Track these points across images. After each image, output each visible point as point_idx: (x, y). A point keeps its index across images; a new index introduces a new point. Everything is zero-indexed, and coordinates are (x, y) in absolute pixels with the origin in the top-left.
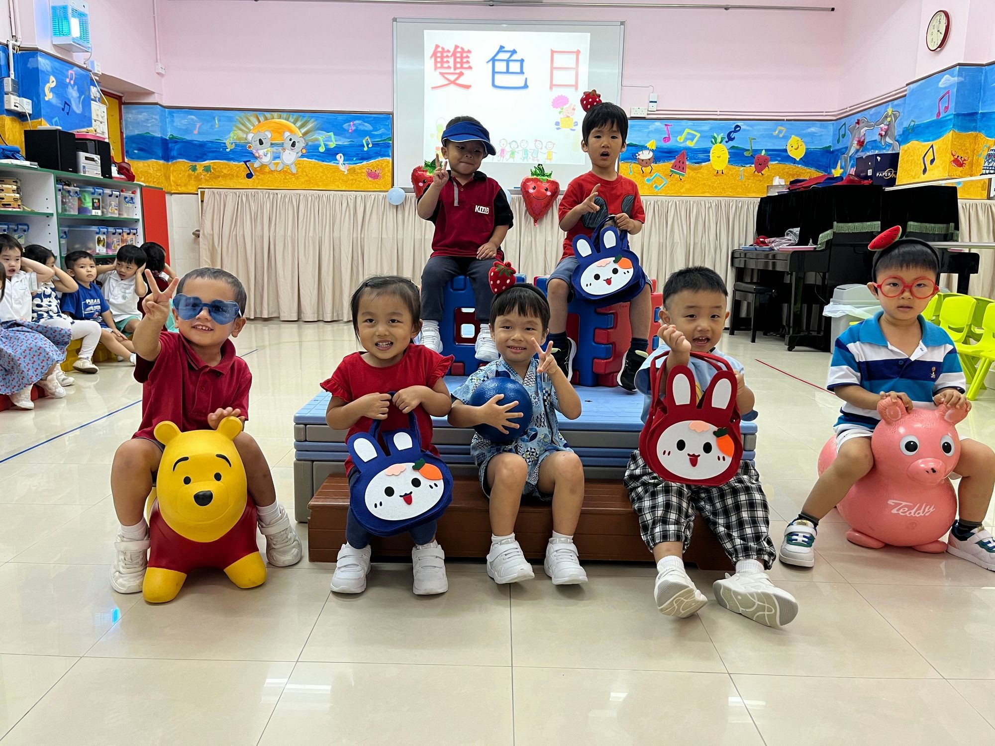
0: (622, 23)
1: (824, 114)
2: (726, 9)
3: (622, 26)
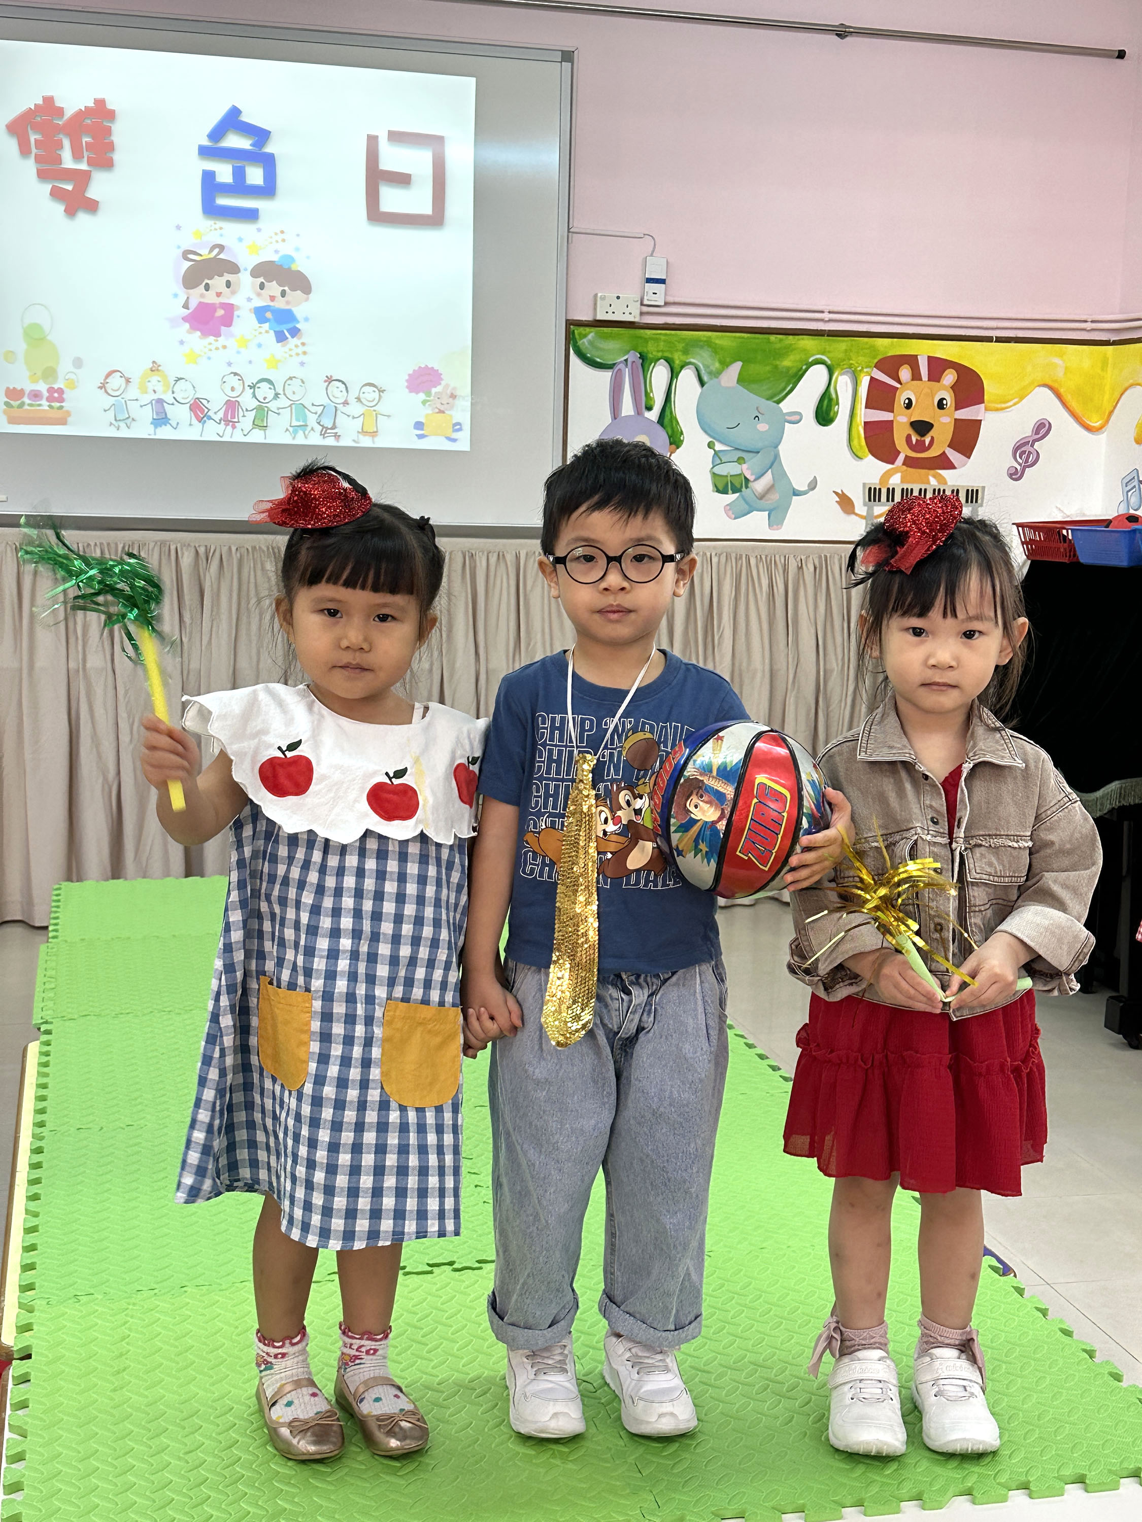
0: (567, 56)
2: (841, 35)
3: (567, 65)
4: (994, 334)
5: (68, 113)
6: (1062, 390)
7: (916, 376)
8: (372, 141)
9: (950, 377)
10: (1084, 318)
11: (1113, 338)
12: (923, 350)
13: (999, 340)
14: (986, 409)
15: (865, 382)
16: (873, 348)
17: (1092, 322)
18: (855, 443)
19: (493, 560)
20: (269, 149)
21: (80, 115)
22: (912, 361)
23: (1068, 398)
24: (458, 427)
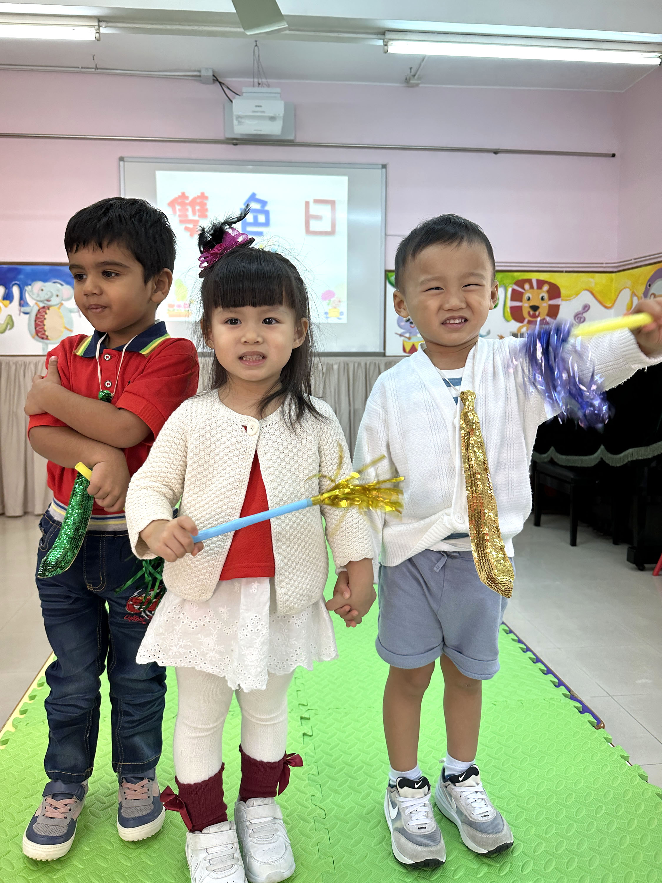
0: (384, 166)
1: (604, 265)
2: (496, 152)
3: (384, 170)
4: (564, 269)
5: (190, 199)
6: (594, 292)
7: (532, 287)
8: (307, 203)
9: (546, 288)
10: (601, 262)
11: (615, 270)
12: (534, 277)
13: (566, 272)
14: (562, 300)
15: (510, 290)
16: (513, 277)
17: (606, 263)
18: (506, 315)
19: (356, 365)
20: (267, 208)
21: (195, 199)
22: (530, 281)
23: (597, 295)
24: (341, 313)
